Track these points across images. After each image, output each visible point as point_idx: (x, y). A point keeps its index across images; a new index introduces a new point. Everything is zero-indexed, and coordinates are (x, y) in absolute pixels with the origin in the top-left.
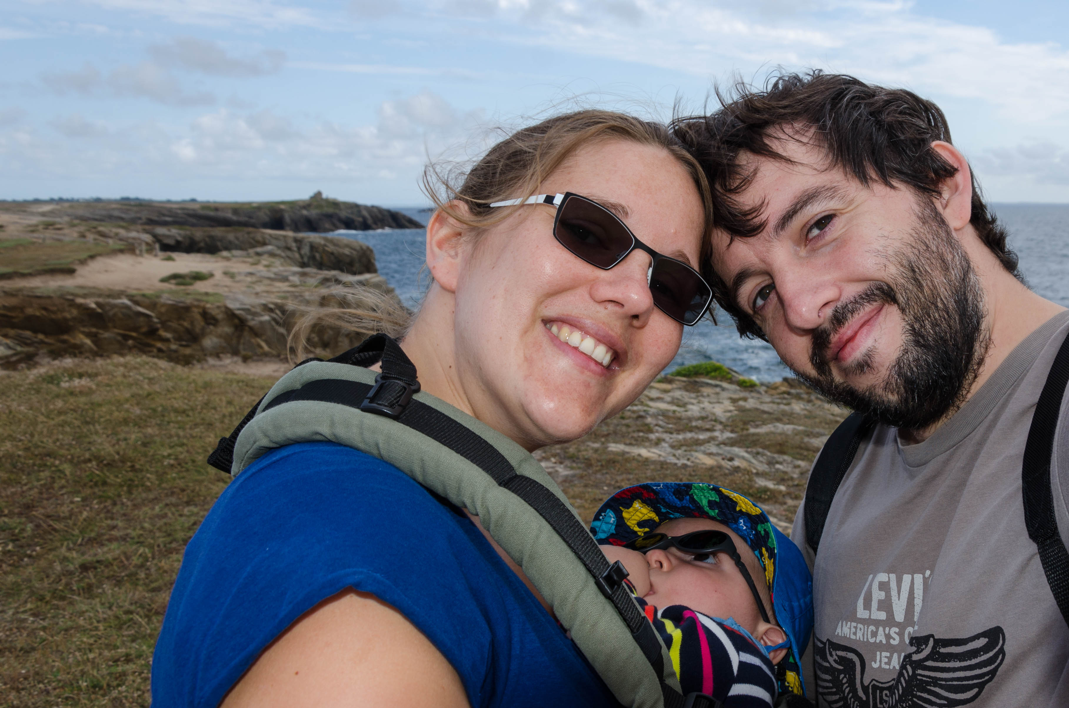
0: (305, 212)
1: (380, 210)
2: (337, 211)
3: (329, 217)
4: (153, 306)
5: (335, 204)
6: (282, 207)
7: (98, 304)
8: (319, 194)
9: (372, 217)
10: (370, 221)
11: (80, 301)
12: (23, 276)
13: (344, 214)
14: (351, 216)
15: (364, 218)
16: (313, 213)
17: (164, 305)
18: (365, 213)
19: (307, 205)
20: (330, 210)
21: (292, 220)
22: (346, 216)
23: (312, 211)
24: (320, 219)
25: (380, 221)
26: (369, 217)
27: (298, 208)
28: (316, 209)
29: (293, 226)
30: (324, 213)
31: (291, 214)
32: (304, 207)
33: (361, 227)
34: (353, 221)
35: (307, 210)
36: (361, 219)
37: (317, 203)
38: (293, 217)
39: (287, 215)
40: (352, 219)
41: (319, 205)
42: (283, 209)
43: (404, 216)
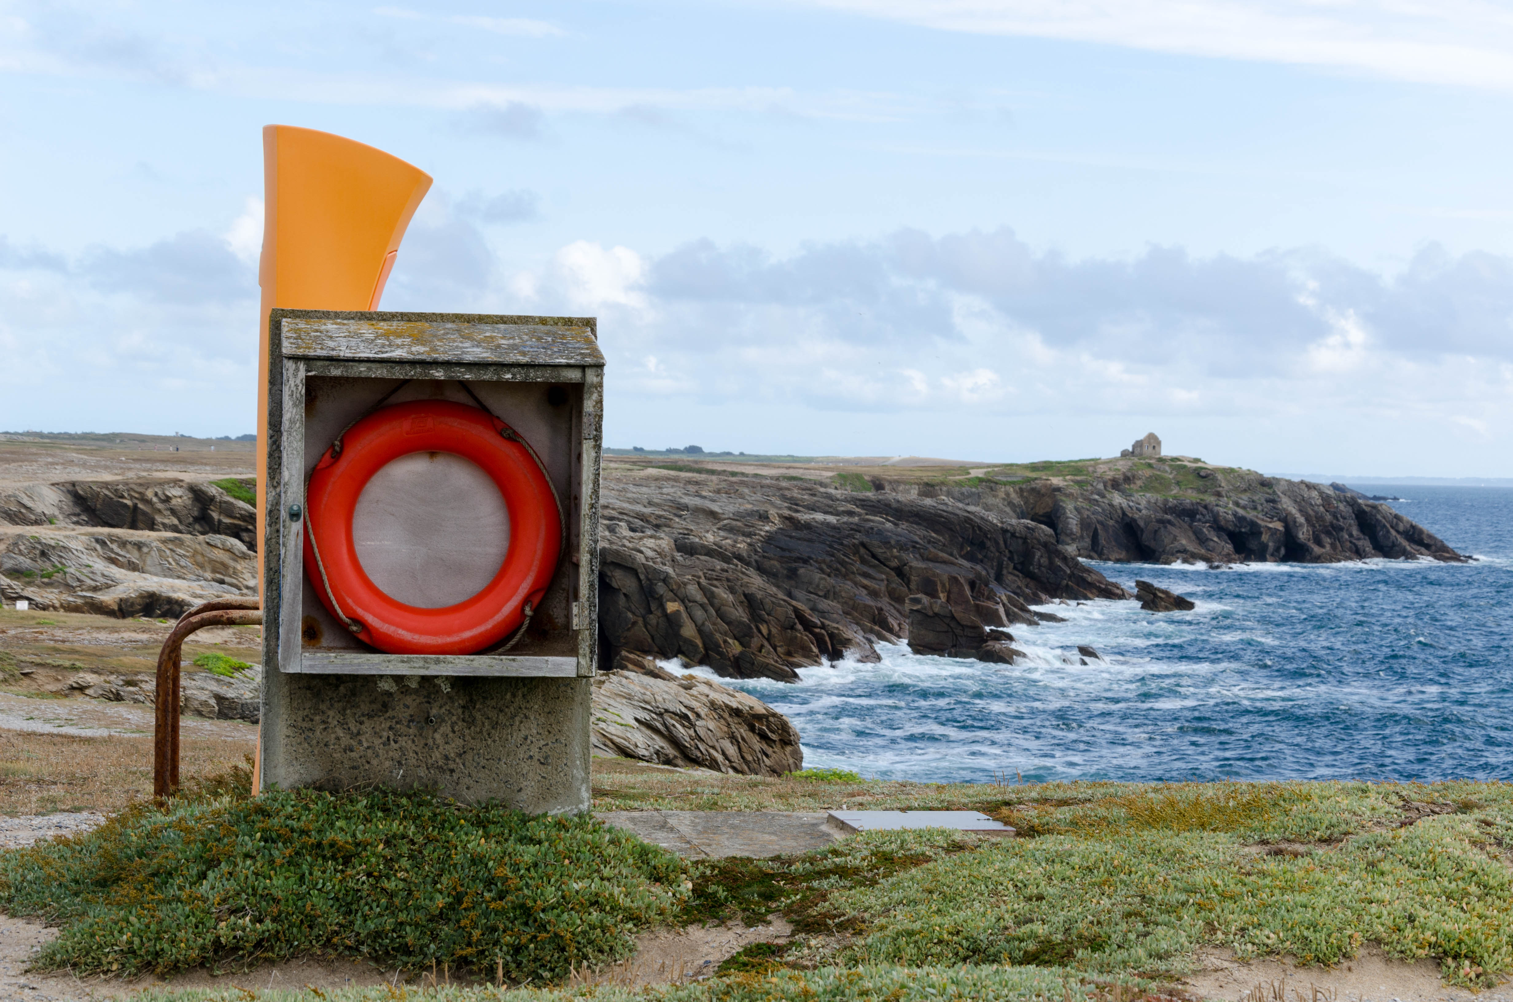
0: (1118, 499)
2: (1210, 499)
3: (1187, 514)
6: (1056, 481)
8: (1153, 441)
9: (1306, 519)
10: (1303, 534)
13: (1227, 509)
14: (1251, 515)
15: (1289, 525)
16: (1141, 503)
18: (1288, 505)
19: (1120, 479)
20: (1190, 497)
21: (1084, 524)
22: (1235, 515)
23: (1137, 496)
24: (1161, 521)
25: (1328, 534)
26: (1301, 520)
27: (1101, 486)
28: (1145, 488)
29: (1087, 542)
30: (1172, 502)
31: (1081, 503)
32: (1114, 485)
33: (1277, 549)
34: (1255, 530)
35: (1123, 492)
36: (1279, 526)
37: (1148, 472)
38: (1086, 513)
39: (1069, 506)
40: (1253, 524)
41: (1157, 478)
42: (1058, 489)
43: (1396, 517)
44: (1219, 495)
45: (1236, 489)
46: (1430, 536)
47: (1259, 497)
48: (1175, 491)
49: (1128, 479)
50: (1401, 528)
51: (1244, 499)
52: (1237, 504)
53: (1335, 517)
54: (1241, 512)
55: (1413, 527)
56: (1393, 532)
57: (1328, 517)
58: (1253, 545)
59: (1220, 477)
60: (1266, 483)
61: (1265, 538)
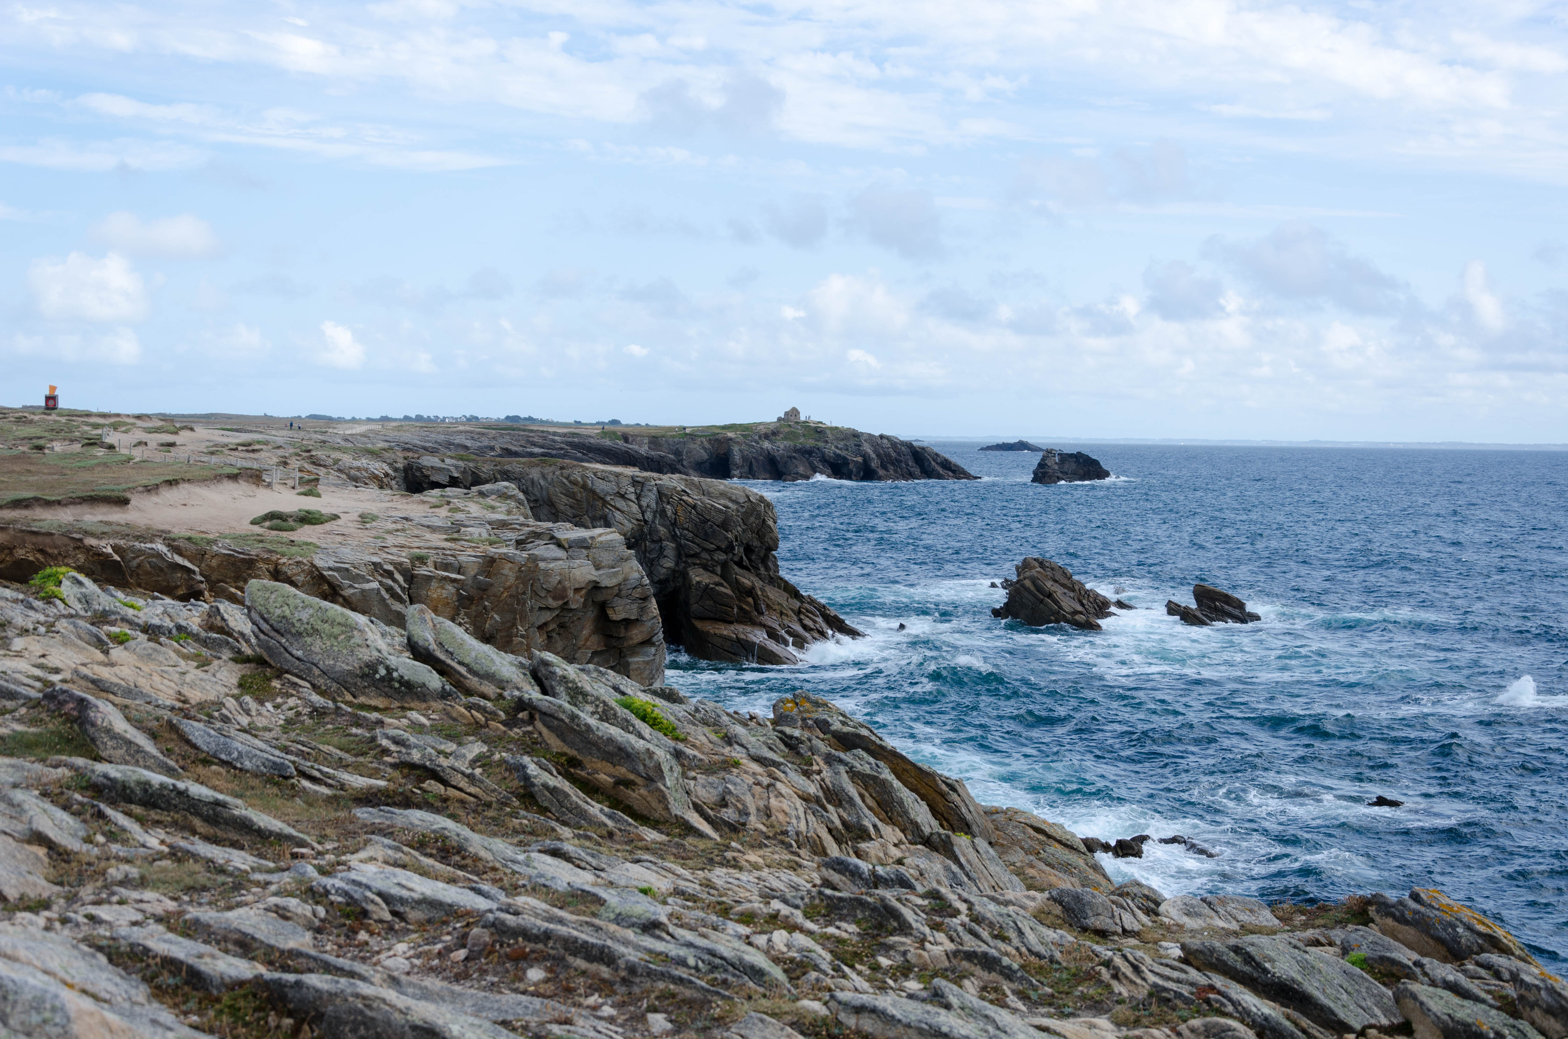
0: (766, 445)
1: (894, 443)
2: (821, 444)
3: (807, 453)
4: (199, 556)
5: (819, 431)
6: (730, 435)
7: (116, 549)
8: (794, 412)
9: (878, 456)
10: (874, 464)
11: (90, 541)
12: (48, 504)
13: (831, 450)
14: (843, 453)
15: (866, 459)
16: (780, 447)
17: (216, 555)
18: (867, 448)
19: (771, 434)
20: (810, 443)
21: (744, 458)
22: (834, 453)
23: (778, 443)
24: (790, 457)
25: (893, 464)
26: (873, 456)
27: (757, 438)
28: (785, 438)
29: (746, 469)
30: (799, 446)
31: (743, 447)
32: (766, 437)
33: (859, 473)
34: (846, 462)
35: (770, 441)
36: (860, 459)
37: (787, 430)
38: (746, 453)
39: (736, 449)
40: (845, 458)
41: (792, 433)
42: (731, 439)
43: (937, 454)
44: (827, 442)
45: (837, 439)
46: (955, 465)
47: (851, 443)
48: (802, 440)
49: (774, 433)
50: (939, 460)
51: (841, 445)
52: (837, 447)
53: (899, 455)
54: (838, 451)
55: (946, 460)
56: (933, 463)
57: (894, 455)
58: (845, 470)
59: (828, 432)
60: (856, 435)
61: (851, 466)
